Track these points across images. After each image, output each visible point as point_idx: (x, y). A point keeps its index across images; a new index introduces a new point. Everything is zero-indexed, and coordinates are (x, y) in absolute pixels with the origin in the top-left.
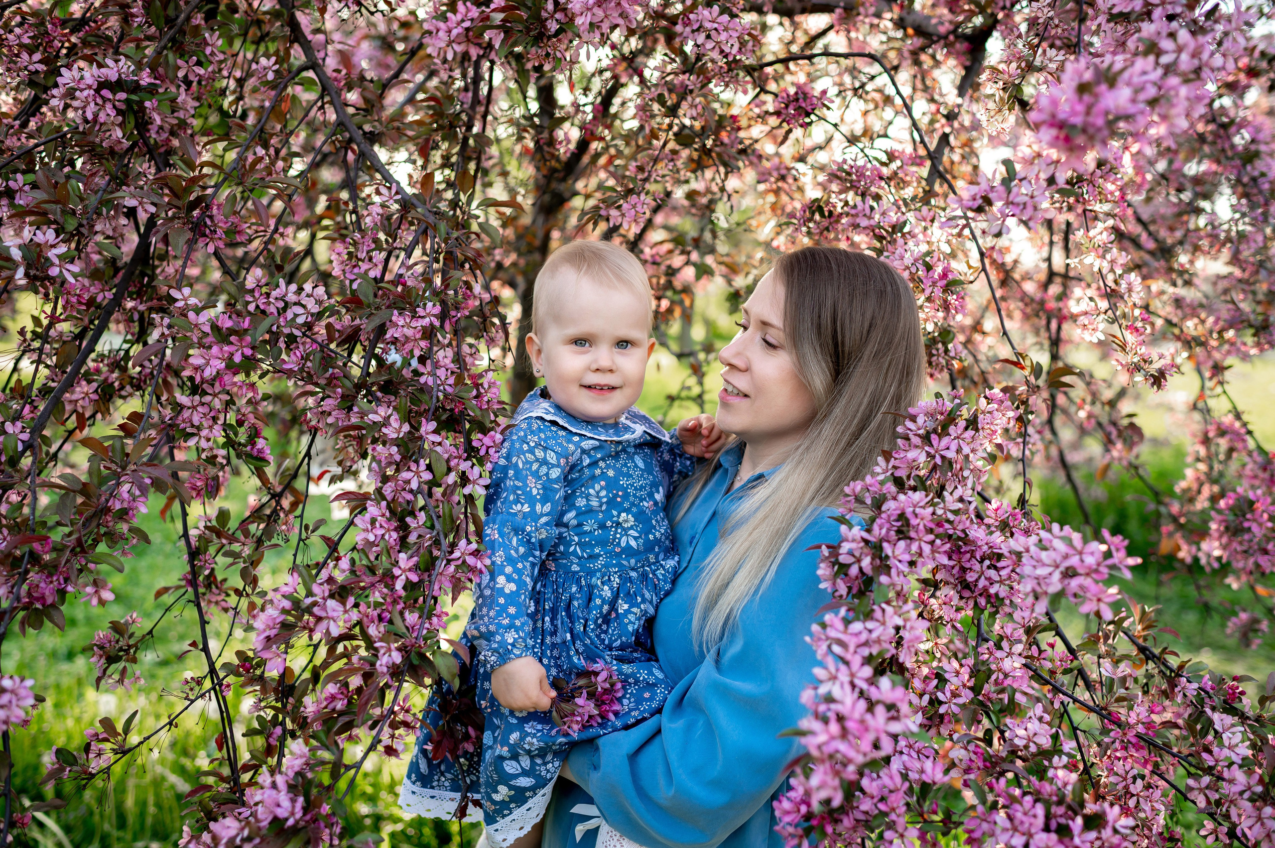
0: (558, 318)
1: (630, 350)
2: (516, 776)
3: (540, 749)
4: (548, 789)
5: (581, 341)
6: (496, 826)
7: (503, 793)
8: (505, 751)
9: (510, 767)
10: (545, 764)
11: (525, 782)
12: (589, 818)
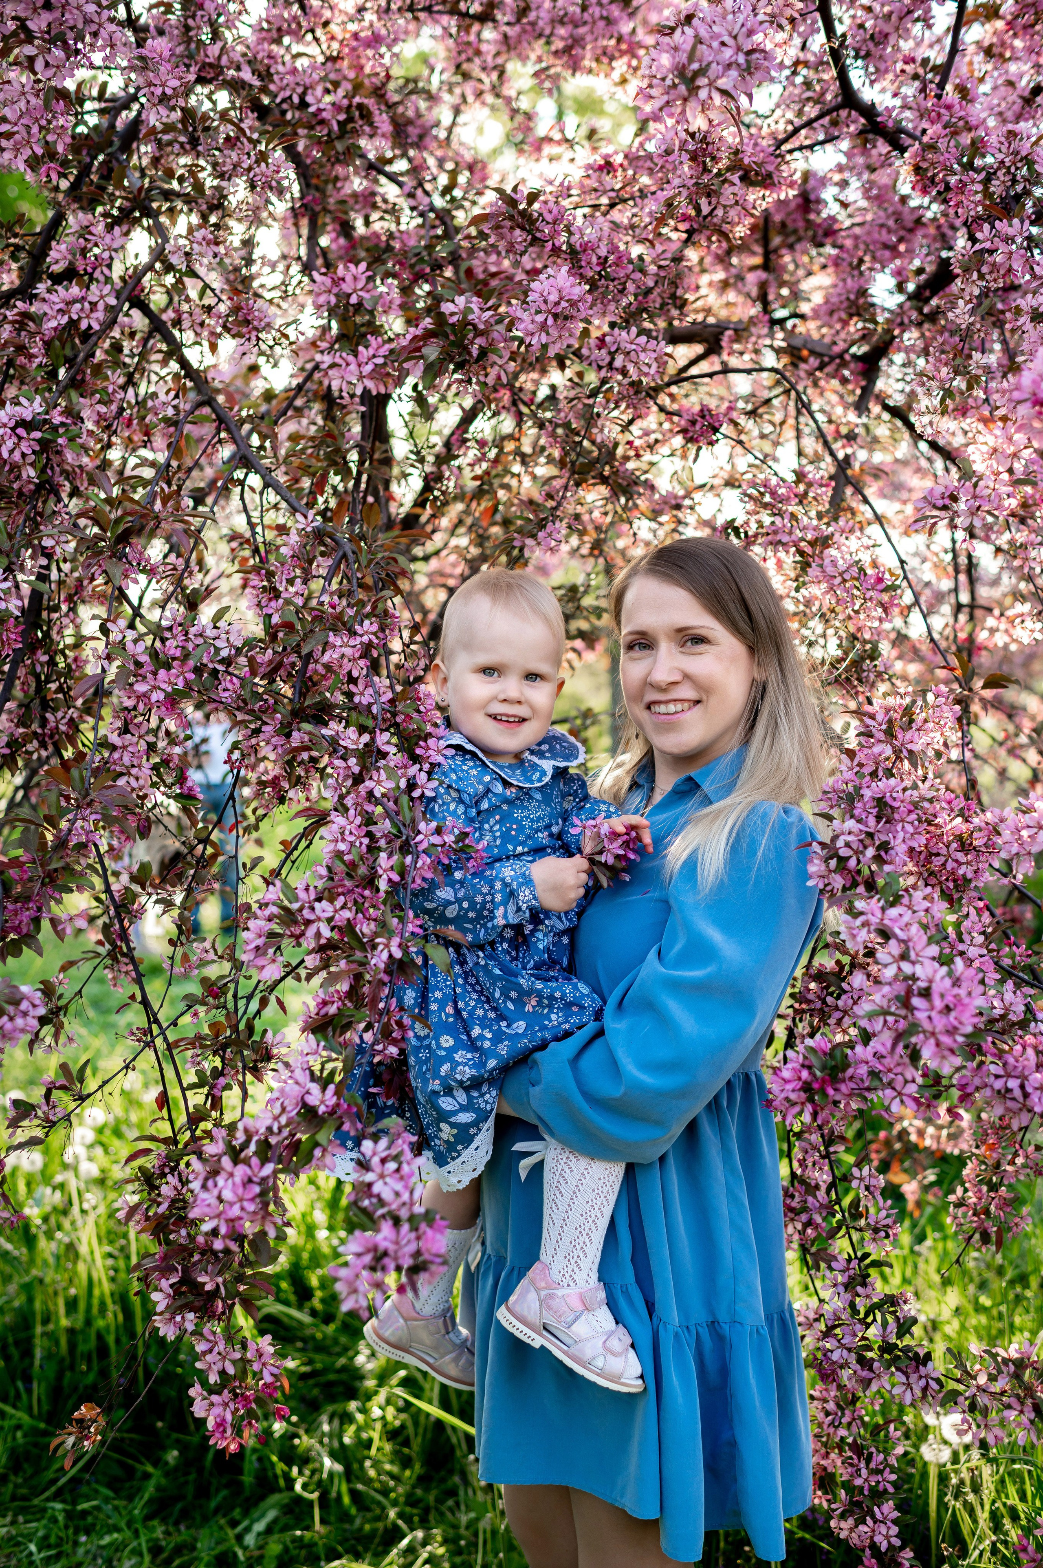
0: (468, 645)
1: (539, 683)
2: (455, 1113)
3: (473, 1078)
4: (491, 1122)
5: (488, 671)
6: (448, 1168)
7: (446, 1132)
8: (436, 1085)
9: (446, 1104)
10: (482, 1095)
11: (465, 1118)
12: (531, 1154)
